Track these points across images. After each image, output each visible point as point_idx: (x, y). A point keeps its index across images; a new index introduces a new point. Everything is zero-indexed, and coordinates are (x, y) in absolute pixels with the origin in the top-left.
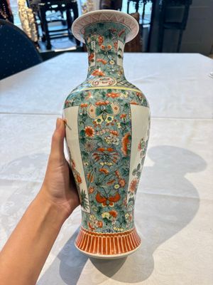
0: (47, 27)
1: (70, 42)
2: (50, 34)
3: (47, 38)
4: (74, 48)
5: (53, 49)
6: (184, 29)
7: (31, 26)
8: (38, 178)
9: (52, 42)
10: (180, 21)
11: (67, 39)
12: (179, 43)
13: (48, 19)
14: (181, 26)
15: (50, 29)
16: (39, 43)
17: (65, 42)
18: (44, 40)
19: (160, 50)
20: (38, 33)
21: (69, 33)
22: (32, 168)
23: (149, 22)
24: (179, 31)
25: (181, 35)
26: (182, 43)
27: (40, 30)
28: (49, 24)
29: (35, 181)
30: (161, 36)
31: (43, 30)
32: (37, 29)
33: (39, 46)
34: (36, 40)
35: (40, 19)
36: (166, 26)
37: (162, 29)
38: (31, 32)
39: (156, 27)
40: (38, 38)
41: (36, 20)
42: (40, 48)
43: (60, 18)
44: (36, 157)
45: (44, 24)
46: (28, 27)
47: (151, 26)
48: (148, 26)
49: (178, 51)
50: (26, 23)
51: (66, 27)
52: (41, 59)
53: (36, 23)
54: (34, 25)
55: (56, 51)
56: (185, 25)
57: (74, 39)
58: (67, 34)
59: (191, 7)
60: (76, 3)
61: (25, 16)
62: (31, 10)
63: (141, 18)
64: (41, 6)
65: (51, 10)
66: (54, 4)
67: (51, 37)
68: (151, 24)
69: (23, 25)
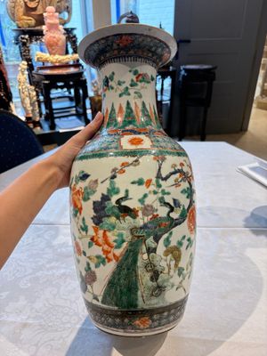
1: (78, 121)
2: (55, 112)
3: (50, 117)
5: (57, 130)
6: (209, 106)
7: (32, 104)
8: (29, 317)
9: (57, 121)
10: (204, 97)
11: (74, 117)
13: (52, 96)
14: (206, 103)
16: (41, 122)
17: (72, 120)
18: (47, 118)
20: (40, 112)
21: (76, 111)
23: (168, 98)
24: (203, 108)
27: (43, 106)
28: (53, 101)
31: (46, 108)
32: (40, 106)
34: (38, 119)
35: (43, 95)
36: (187, 103)
37: (184, 106)
38: (33, 111)
39: (177, 103)
40: (41, 116)
41: (38, 95)
43: (67, 94)
44: (29, 285)
45: (48, 102)
47: (171, 103)
48: (169, 102)
50: (27, 101)
51: (74, 104)
53: (39, 101)
54: (36, 103)
57: (83, 118)
58: (74, 112)
59: (215, 82)
60: (85, 81)
61: (26, 93)
62: (33, 88)
63: (159, 93)
64: (45, 84)
65: (57, 87)
66: (59, 82)
67: (56, 115)
68: (171, 100)
69: (23, 102)
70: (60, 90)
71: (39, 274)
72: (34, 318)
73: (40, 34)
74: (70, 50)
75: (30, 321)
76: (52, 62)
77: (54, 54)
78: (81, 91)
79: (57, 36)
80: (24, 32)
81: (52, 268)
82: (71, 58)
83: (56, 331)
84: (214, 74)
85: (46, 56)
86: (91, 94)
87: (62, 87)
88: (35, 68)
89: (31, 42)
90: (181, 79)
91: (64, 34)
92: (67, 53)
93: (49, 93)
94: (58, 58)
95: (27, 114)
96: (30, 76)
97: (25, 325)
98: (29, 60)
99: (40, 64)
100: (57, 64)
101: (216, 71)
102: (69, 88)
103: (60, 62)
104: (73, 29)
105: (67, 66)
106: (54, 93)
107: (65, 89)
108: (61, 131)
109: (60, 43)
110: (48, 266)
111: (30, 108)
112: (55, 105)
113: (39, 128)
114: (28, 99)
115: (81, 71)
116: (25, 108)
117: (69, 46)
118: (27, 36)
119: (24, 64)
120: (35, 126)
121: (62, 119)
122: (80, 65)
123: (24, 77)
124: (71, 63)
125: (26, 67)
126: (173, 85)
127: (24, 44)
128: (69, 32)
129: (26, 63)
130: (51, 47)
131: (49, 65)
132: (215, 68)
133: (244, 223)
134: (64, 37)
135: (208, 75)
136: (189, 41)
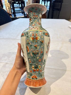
0: (14, 9)
1: (22, 14)
2: (16, 11)
3: (14, 13)
4: (23, 16)
5: (16, 17)
6: (60, 11)
7: (9, 9)
8: (8, 61)
9: (16, 14)
10: (59, 8)
11: (21, 13)
13: (15, 7)
14: (59, 10)
15: (15, 10)
16: (12, 14)
17: (20, 14)
19: (52, 18)
20: (11, 11)
21: (22, 11)
22: (6, 58)
23: (49, 8)
24: (58, 11)
25: (59, 13)
26: (60, 15)
27: (12, 10)
28: (15, 8)
29: (7, 62)
30: (53, 13)
33: (11, 15)
34: (11, 13)
35: (12, 6)
36: (54, 10)
37: (53, 11)
38: (9, 11)
41: (11, 7)
42: (12, 16)
43: (19, 6)
44: (8, 54)
45: (14, 8)
46: (8, 9)
47: (49, 10)
48: (48, 10)
49: (58, 18)
50: (7, 8)
51: (21, 9)
52: (11, 20)
53: (11, 8)
54: (10, 8)
55: (17, 17)
56: (61, 10)
57: (24, 13)
64: (12, 2)
65: (16, 3)
72: (9, 62)
78: (23, 5)
90: (53, 2)
96: (8, 0)
102: (19, 4)
110: (13, 49)
111: (8, 10)
135: (61, 1)
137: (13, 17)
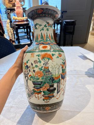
1: (28, 40)
2: (20, 37)
3: (18, 39)
4: (29, 43)
5: (21, 43)
6: (73, 34)
8: (13, 104)
9: (20, 40)
10: (72, 31)
11: (26, 39)
12: (72, 40)
14: (72, 33)
18: (17, 40)
24: (71, 35)
25: (72, 37)
26: (73, 39)
28: (19, 34)
30: (65, 37)
31: (17, 36)
32: (14, 35)
34: (14, 40)
36: (66, 33)
37: (65, 35)
38: (12, 37)
39: (62, 34)
40: (15, 39)
41: (14, 32)
42: (15, 43)
43: (24, 31)
44: (13, 94)
45: (17, 34)
48: (59, 33)
50: (10, 34)
51: (26, 34)
56: (74, 33)
58: (26, 37)
59: (75, 26)
60: (30, 26)
61: (10, 31)
62: (12, 29)
63: (56, 30)
64: (16, 28)
65: (20, 29)
66: (21, 27)
67: (20, 39)
68: (60, 32)
69: (8, 34)
70: (21, 30)
71: (16, 91)
73: (14, 10)
74: (25, 15)
75: (14, 106)
76: (18, 20)
77: (19, 17)
78: (29, 30)
79: (20, 10)
80: (8, 9)
81: (20, 89)
82: (25, 18)
83: (22, 108)
84: (75, 23)
85: (16, 17)
86: (32, 31)
87: (22, 29)
88: (13, 22)
89: (11, 13)
90: (64, 25)
91: (22, 10)
92: (23, 16)
93: (18, 31)
94: (21, 18)
95: (10, 38)
96: (11, 25)
97: (12, 107)
98: (10, 19)
99: (14, 21)
100: (20, 20)
101: (76, 22)
102: (24, 29)
103: (21, 20)
104: (25, 8)
105: (23, 21)
106: (19, 31)
107: (23, 29)
108: (22, 44)
109: (21, 13)
110: (19, 88)
111: (11, 36)
112: (20, 35)
113: (14, 43)
114: (10, 33)
115: (29, 23)
116: (9, 36)
117: (24, 14)
118: (9, 11)
119: (9, 21)
120: (13, 42)
121: (22, 40)
122: (28, 21)
123: (9, 25)
124: (25, 20)
125: (9, 22)
126: (61, 27)
127: (8, 14)
128: (24, 9)
129: (9, 20)
130: (18, 14)
131: (17, 21)
132: (76, 21)
133: (85, 73)
134: (22, 11)
135: (73, 24)
136: (66, 12)
137: (17, 44)
